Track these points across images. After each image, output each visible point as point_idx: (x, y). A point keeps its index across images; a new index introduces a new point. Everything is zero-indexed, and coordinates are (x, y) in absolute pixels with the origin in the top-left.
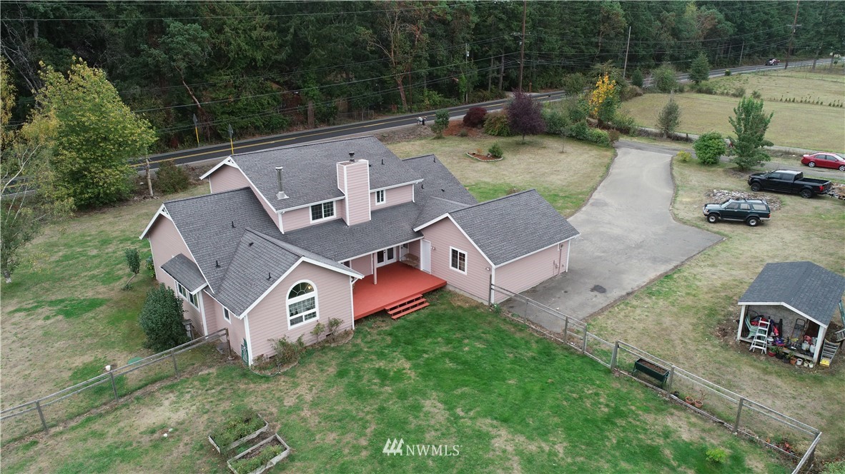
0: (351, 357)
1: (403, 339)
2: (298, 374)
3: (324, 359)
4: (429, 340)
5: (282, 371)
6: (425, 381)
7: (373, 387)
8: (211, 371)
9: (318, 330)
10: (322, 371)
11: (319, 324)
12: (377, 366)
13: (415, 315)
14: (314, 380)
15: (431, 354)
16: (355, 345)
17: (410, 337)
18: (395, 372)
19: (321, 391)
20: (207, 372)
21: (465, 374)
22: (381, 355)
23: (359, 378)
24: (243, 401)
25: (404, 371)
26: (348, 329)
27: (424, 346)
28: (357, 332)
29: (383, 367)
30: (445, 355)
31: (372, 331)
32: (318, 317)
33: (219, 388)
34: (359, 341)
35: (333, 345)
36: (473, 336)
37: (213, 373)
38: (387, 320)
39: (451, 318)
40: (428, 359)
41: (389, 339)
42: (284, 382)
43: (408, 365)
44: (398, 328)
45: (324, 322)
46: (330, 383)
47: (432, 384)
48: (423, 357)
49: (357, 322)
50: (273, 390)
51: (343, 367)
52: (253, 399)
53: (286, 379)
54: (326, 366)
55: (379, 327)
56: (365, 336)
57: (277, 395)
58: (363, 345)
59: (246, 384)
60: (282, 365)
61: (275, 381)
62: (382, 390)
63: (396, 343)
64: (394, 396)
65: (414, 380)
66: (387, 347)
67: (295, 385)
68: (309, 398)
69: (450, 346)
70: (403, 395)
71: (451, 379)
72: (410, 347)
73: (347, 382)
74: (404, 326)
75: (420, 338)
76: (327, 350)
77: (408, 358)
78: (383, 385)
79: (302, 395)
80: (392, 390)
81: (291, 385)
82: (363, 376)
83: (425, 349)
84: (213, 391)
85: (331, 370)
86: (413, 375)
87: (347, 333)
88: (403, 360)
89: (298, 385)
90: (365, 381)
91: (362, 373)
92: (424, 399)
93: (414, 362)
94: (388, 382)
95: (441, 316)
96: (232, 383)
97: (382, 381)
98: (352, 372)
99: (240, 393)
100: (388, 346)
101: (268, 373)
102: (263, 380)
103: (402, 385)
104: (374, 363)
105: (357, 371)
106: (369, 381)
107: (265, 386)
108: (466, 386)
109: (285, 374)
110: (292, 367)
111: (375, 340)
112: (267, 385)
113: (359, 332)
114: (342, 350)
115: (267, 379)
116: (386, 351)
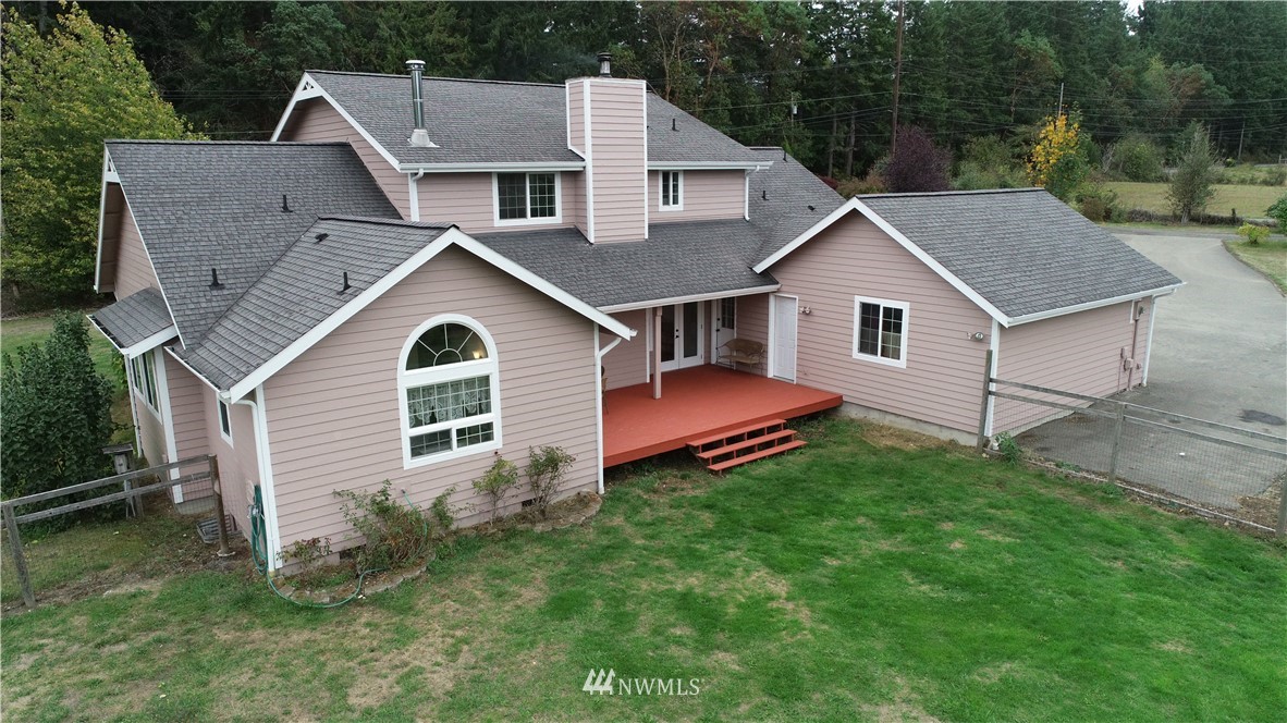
0: (594, 560)
1: (749, 519)
2: (421, 605)
3: (512, 562)
4: (832, 522)
5: (368, 591)
6: (854, 636)
7: (674, 650)
8: (145, 587)
9: (496, 481)
10: (500, 595)
11: (500, 464)
12: (679, 587)
13: (770, 466)
14: (469, 623)
15: (847, 558)
16: (607, 531)
17: (771, 515)
18: (740, 606)
19: (489, 658)
20: (132, 589)
21: (990, 617)
22: (689, 558)
23: (621, 620)
24: (205, 684)
25: (774, 605)
26: (585, 490)
27: (819, 537)
28: (612, 499)
29: (698, 591)
30: (892, 561)
31: (655, 498)
32: (497, 443)
33: (144, 639)
34: (618, 521)
35: (539, 528)
36: (965, 514)
37: (148, 594)
38: (696, 474)
39: (879, 471)
40: (842, 569)
41: (707, 519)
42: (368, 625)
43: (780, 587)
44: (729, 492)
45: (518, 459)
46: (522, 635)
47: (879, 646)
48: (824, 565)
49: (611, 473)
50: (322, 652)
51: (569, 588)
52: (244, 678)
53: (379, 617)
54: (515, 582)
55: (674, 490)
56: (636, 510)
57: (330, 669)
58: (629, 529)
59: (239, 628)
60: (374, 576)
61: (339, 623)
62: (706, 661)
63: (730, 527)
64: (752, 686)
65: (812, 631)
66: (704, 536)
67: (403, 637)
68: (441, 680)
69: (900, 537)
70: (783, 682)
71: (946, 634)
72: (775, 537)
73: (579, 633)
74: (747, 489)
75: (802, 516)
76: (519, 541)
77: (779, 568)
78: (705, 646)
79: (421, 671)
80: (743, 662)
81: (388, 636)
82: (636, 615)
83: (826, 543)
84: (123, 647)
85: (528, 593)
86: (804, 615)
87: (582, 501)
88: (764, 572)
89: (414, 636)
90: (641, 632)
91: (630, 606)
92: (869, 701)
93: (799, 577)
94: (721, 637)
95: (849, 469)
96: (195, 624)
97: (703, 631)
98: (599, 602)
99: (207, 655)
100: (707, 535)
101: (323, 597)
102: (299, 619)
103: (772, 647)
104: (669, 577)
105: (616, 600)
106: (656, 632)
107: (298, 637)
108: (1011, 658)
109: (378, 601)
110: (405, 582)
111: (664, 520)
112: (306, 635)
113: (619, 499)
114: (566, 543)
115: (314, 613)
116: (705, 548)
